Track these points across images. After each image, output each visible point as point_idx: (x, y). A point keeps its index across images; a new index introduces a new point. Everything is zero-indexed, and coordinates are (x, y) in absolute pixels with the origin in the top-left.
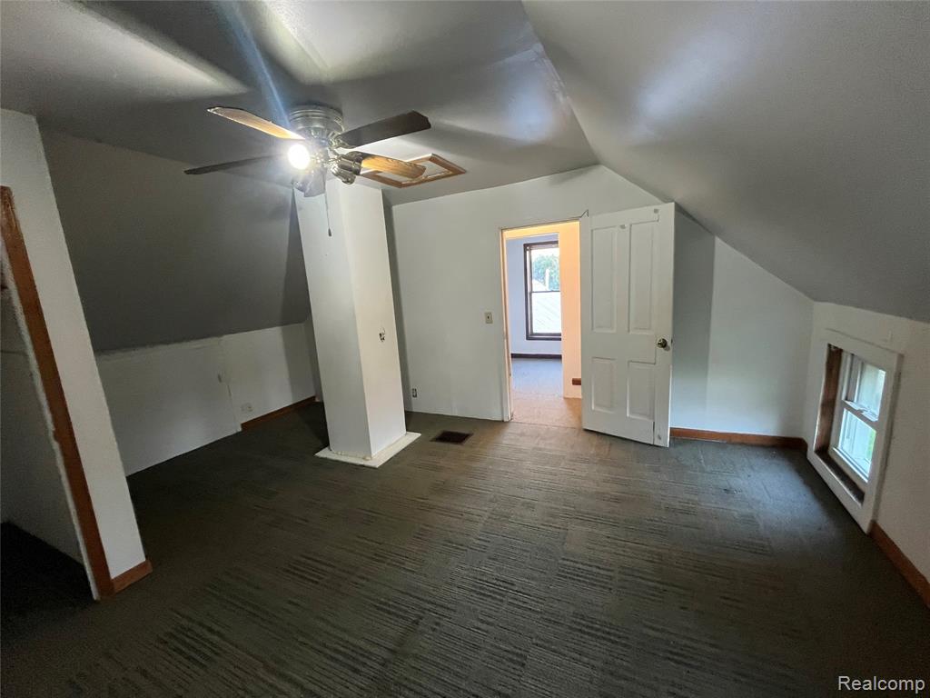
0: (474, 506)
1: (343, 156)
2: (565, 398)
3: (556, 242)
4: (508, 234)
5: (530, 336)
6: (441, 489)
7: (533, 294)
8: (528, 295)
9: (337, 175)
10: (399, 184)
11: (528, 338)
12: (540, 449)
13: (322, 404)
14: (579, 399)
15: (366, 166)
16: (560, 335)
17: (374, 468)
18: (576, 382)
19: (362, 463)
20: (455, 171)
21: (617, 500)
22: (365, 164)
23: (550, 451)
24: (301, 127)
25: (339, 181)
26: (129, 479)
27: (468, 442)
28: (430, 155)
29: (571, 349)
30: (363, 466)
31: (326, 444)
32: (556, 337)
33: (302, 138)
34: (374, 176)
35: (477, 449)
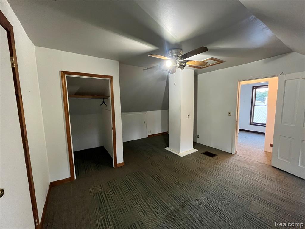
0: (213, 179)
1: (181, 62)
2: (265, 151)
3: (268, 86)
4: (242, 83)
5: (252, 123)
6: (202, 170)
7: (255, 107)
8: (252, 107)
9: (179, 67)
10: (200, 68)
11: (250, 124)
12: (246, 168)
13: (168, 134)
14: (271, 153)
15: (188, 64)
16: (265, 124)
17: (181, 157)
18: (271, 145)
19: (177, 154)
20: (220, 62)
21: (283, 200)
22: (187, 63)
23: (251, 170)
24: (170, 55)
25: (179, 69)
26: (123, 143)
27: (215, 157)
28: (210, 58)
29: (270, 131)
30: (177, 155)
31: (168, 146)
32: (264, 125)
33: (169, 58)
34: (191, 66)
35: (218, 161)
